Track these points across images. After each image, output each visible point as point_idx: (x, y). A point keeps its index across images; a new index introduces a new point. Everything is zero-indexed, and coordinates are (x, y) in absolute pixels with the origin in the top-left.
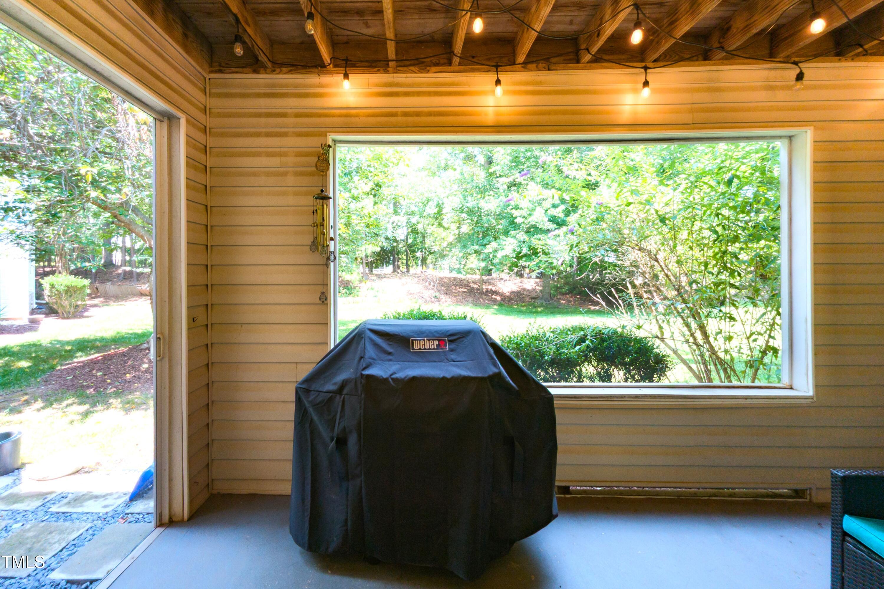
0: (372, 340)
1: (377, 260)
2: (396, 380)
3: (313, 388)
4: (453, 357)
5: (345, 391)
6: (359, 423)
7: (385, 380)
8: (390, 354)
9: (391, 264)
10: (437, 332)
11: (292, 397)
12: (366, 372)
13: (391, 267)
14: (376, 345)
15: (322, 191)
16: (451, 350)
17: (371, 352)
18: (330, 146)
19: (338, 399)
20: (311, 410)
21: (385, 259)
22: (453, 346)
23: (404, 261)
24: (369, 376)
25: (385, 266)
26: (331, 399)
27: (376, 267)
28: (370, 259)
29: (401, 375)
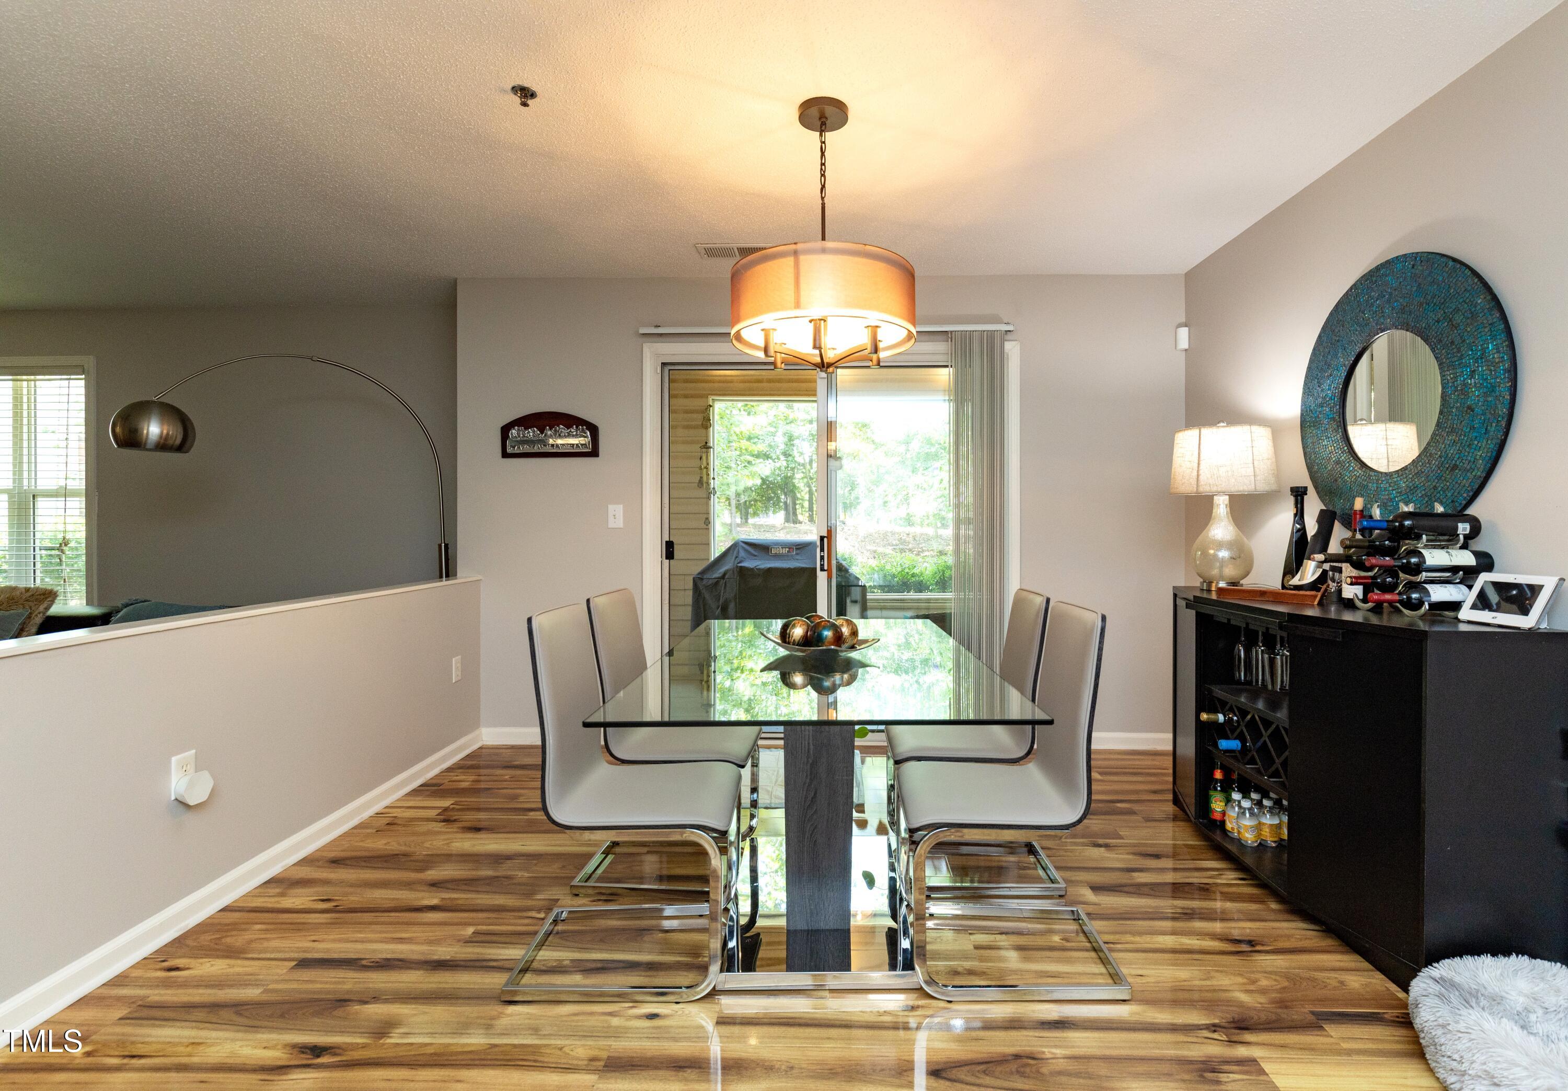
0: (743, 547)
1: (756, 501)
2: (759, 569)
3: (705, 577)
4: (798, 557)
5: (727, 577)
6: (735, 596)
7: (752, 569)
8: (755, 556)
9: (780, 508)
10: (788, 543)
11: (690, 585)
12: (739, 565)
13: (781, 515)
14: (746, 550)
15: (706, 443)
16: (797, 554)
17: (742, 554)
18: (711, 406)
19: (722, 582)
20: (704, 591)
21: (769, 499)
22: (798, 551)
23: (806, 504)
24: (741, 567)
25: (771, 513)
26: (717, 583)
27: (755, 514)
28: (743, 498)
29: (762, 567)
